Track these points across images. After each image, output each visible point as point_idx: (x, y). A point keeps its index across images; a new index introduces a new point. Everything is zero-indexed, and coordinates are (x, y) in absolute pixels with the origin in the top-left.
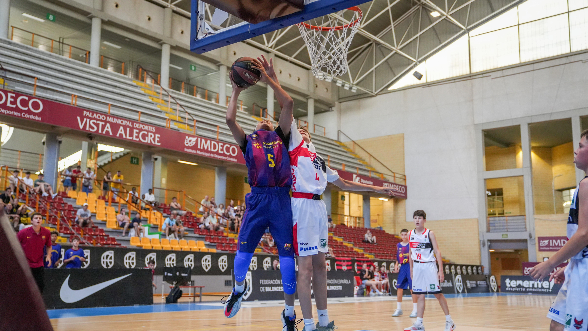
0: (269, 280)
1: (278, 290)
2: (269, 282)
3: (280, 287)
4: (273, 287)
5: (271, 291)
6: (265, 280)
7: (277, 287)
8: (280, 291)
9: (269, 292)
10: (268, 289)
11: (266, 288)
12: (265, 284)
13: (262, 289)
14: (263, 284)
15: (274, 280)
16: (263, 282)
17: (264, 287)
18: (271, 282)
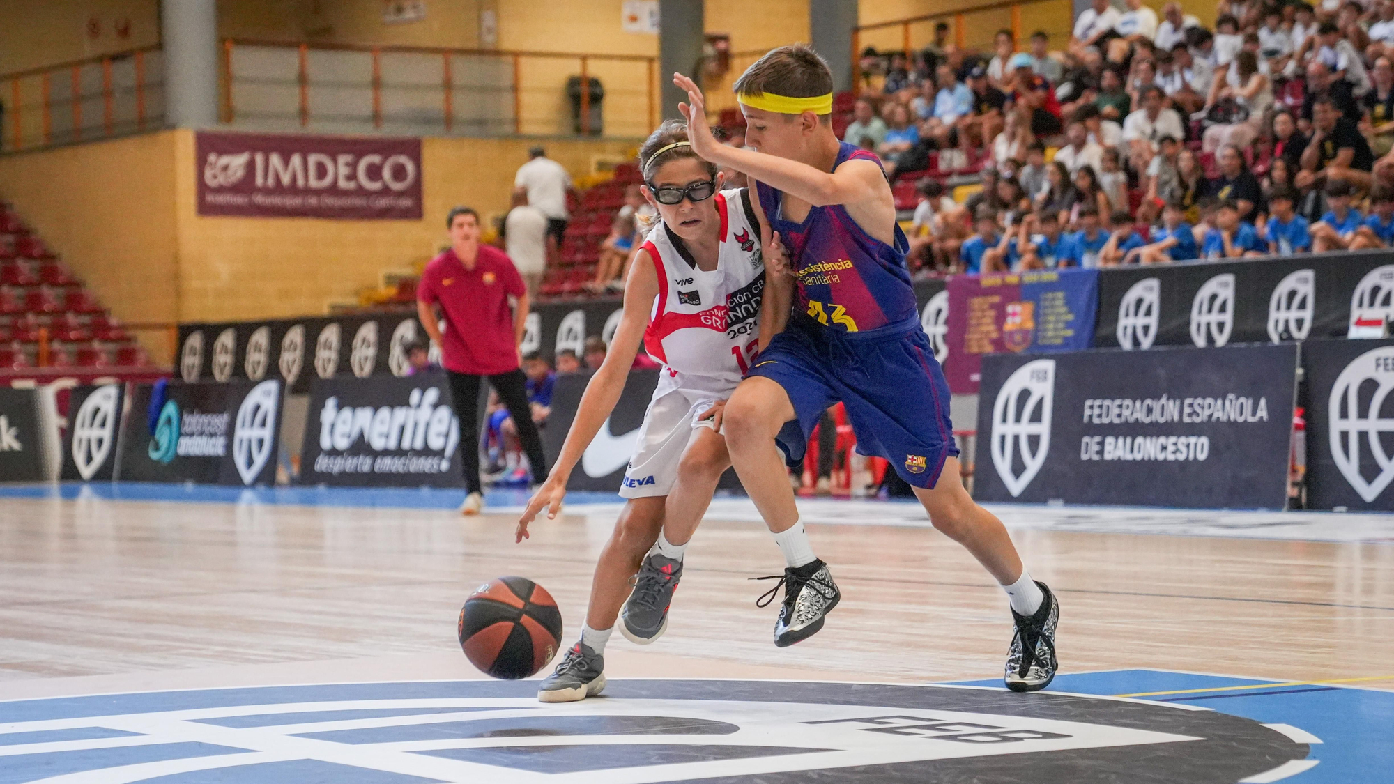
0: (1128, 402)
1: (1161, 457)
2: (1126, 413)
3: (1173, 439)
4: (1139, 440)
5: (1129, 457)
6: (1107, 402)
7: (1162, 440)
8: (1171, 457)
9: (1119, 463)
10: (1116, 449)
11: (1110, 440)
12: (1106, 420)
13: (1089, 448)
14: (1096, 421)
15: (1148, 402)
16: (1096, 411)
17: (1097, 439)
18: (1134, 411)
